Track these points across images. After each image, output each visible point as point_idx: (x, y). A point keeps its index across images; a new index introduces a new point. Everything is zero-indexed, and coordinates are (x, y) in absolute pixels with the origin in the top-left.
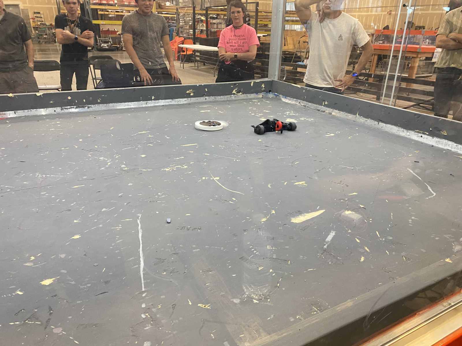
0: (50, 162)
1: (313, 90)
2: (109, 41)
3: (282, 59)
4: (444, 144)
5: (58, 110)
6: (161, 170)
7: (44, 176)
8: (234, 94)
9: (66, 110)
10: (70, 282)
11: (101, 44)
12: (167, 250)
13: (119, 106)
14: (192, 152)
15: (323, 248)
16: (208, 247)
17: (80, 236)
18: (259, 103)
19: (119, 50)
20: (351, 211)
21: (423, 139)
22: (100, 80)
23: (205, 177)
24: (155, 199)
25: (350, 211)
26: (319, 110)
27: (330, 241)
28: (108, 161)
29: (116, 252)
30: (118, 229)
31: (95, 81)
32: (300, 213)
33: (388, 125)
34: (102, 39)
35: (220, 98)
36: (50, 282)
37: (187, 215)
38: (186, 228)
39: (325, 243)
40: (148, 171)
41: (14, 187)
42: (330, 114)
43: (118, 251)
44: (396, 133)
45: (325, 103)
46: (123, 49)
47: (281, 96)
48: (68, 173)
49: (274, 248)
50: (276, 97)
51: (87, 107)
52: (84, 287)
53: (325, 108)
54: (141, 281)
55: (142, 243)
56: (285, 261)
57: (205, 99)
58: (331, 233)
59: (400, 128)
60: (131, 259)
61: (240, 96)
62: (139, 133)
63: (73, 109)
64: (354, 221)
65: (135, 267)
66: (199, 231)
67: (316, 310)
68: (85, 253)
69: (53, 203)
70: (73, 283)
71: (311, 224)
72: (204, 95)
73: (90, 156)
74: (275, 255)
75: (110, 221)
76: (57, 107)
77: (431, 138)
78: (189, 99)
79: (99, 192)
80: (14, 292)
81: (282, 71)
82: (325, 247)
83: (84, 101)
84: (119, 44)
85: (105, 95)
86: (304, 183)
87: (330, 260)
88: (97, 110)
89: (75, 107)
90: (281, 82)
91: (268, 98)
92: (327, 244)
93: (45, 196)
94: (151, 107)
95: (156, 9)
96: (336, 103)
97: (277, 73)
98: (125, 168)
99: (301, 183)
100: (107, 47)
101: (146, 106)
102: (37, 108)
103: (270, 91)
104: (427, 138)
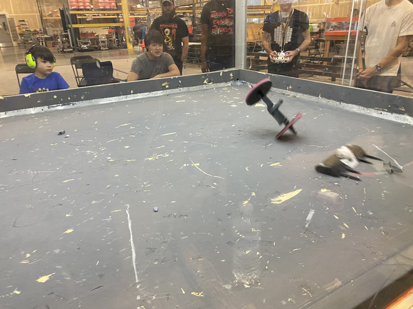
0: (40, 159)
1: (278, 76)
2: (89, 42)
3: (247, 49)
4: (403, 119)
5: (46, 108)
6: (145, 160)
7: (35, 172)
8: (205, 84)
9: (53, 108)
10: (66, 278)
11: (81, 46)
12: (157, 239)
13: (101, 101)
14: (172, 141)
15: (304, 227)
16: (196, 233)
17: (73, 230)
18: (229, 91)
19: (98, 50)
20: (327, 189)
21: (382, 116)
22: (82, 78)
23: (186, 164)
24: (141, 188)
25: (325, 189)
26: (284, 94)
27: (310, 220)
28: (95, 154)
29: (108, 243)
30: (108, 221)
31: (77, 79)
32: (278, 193)
33: (349, 104)
34: (82, 41)
35: (192, 88)
36: (46, 279)
37: (172, 202)
38: (172, 216)
39: (306, 222)
40: (132, 161)
41: (8, 185)
42: (295, 97)
43: (110, 243)
44: (357, 111)
45: (289, 88)
46: (101, 49)
47: (248, 83)
48: (58, 168)
49: (258, 230)
50: (244, 84)
51: (72, 105)
52: (79, 282)
53: (289, 92)
54: (134, 273)
55: (132, 234)
56: (270, 243)
57: (179, 90)
58: (311, 212)
59: (360, 107)
60: (123, 250)
61: (211, 85)
62: (121, 125)
63: (59, 107)
64: (330, 199)
65: (127, 258)
66: (185, 217)
67: (306, 291)
68: (78, 247)
69: (45, 199)
70: (69, 278)
71: (291, 204)
72: (178, 86)
73: (78, 150)
74: (260, 237)
75: (100, 213)
76: (44, 106)
77: (390, 114)
78: (165, 91)
79: (88, 185)
80: (12, 292)
81: (248, 60)
82: (307, 226)
83: (69, 98)
84: (98, 44)
85: (87, 92)
86: (279, 164)
87: (312, 239)
88: (81, 106)
89: (61, 105)
90: (247, 70)
91: (236, 86)
92: (308, 223)
93: (37, 192)
94: (130, 100)
95: (129, 11)
96: (300, 87)
97: (243, 63)
98: (110, 159)
99: (276, 164)
100: (87, 48)
101: (126, 99)
102: (26, 108)
103: (238, 79)
104: (386, 115)
